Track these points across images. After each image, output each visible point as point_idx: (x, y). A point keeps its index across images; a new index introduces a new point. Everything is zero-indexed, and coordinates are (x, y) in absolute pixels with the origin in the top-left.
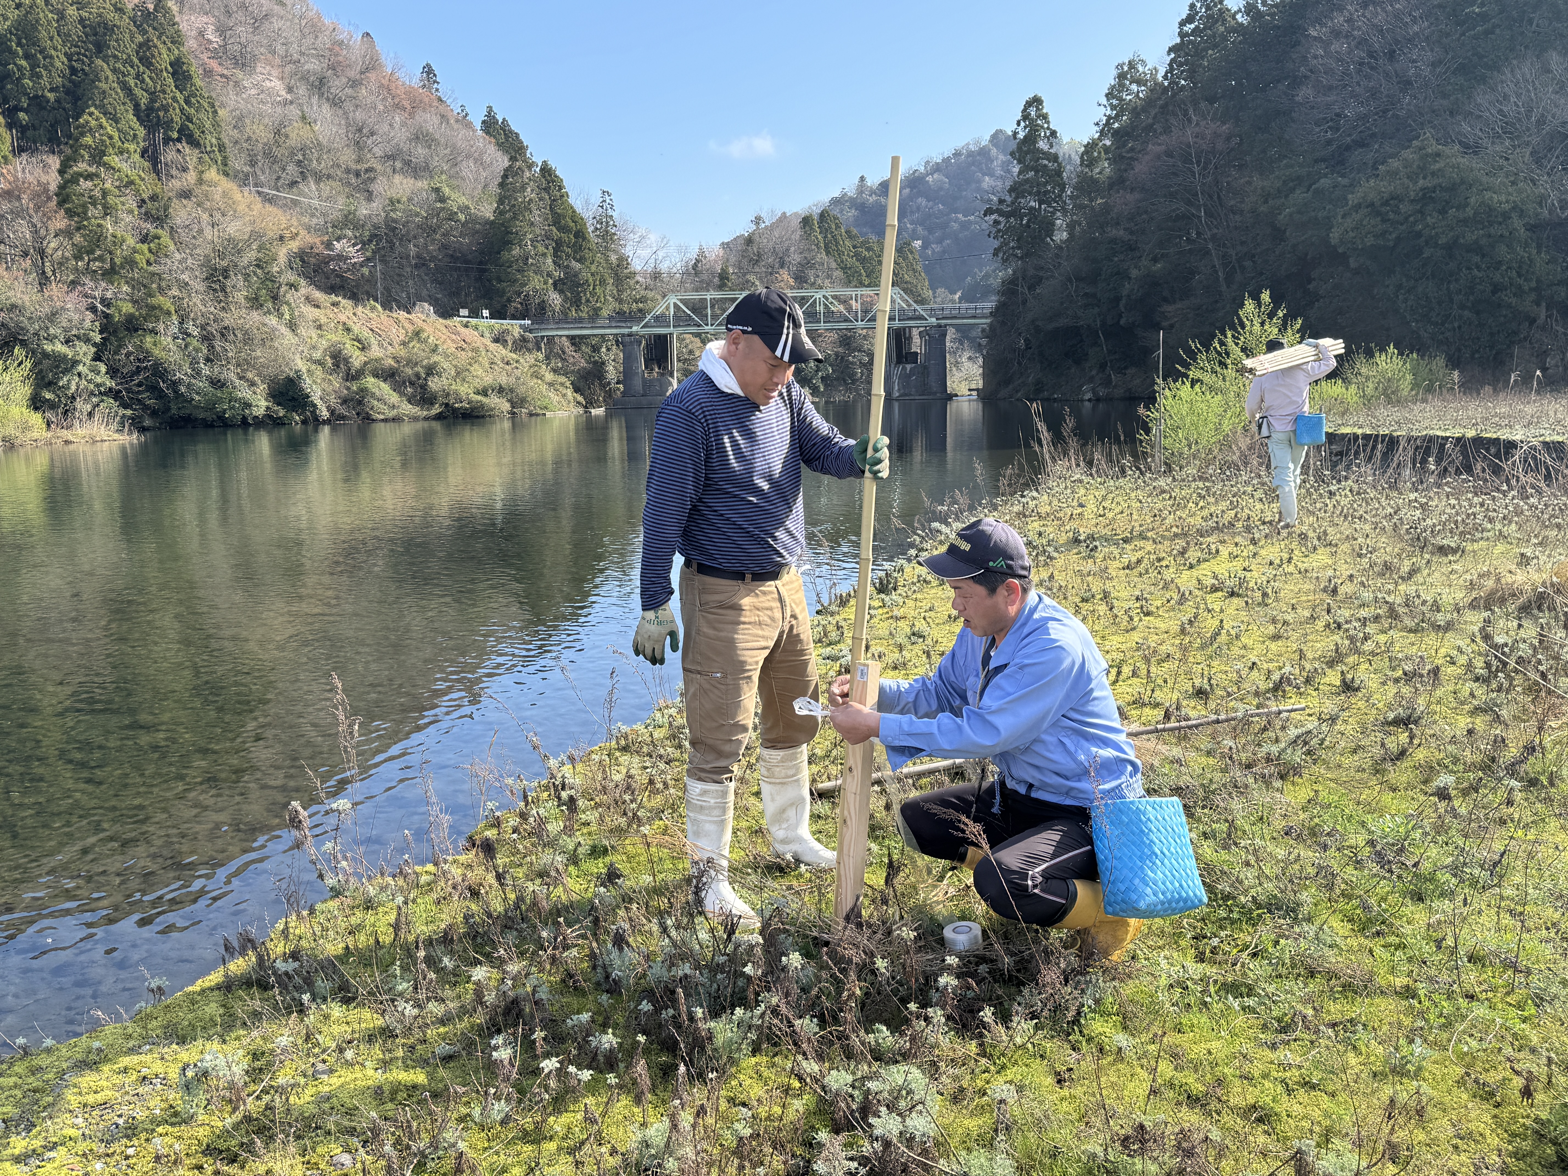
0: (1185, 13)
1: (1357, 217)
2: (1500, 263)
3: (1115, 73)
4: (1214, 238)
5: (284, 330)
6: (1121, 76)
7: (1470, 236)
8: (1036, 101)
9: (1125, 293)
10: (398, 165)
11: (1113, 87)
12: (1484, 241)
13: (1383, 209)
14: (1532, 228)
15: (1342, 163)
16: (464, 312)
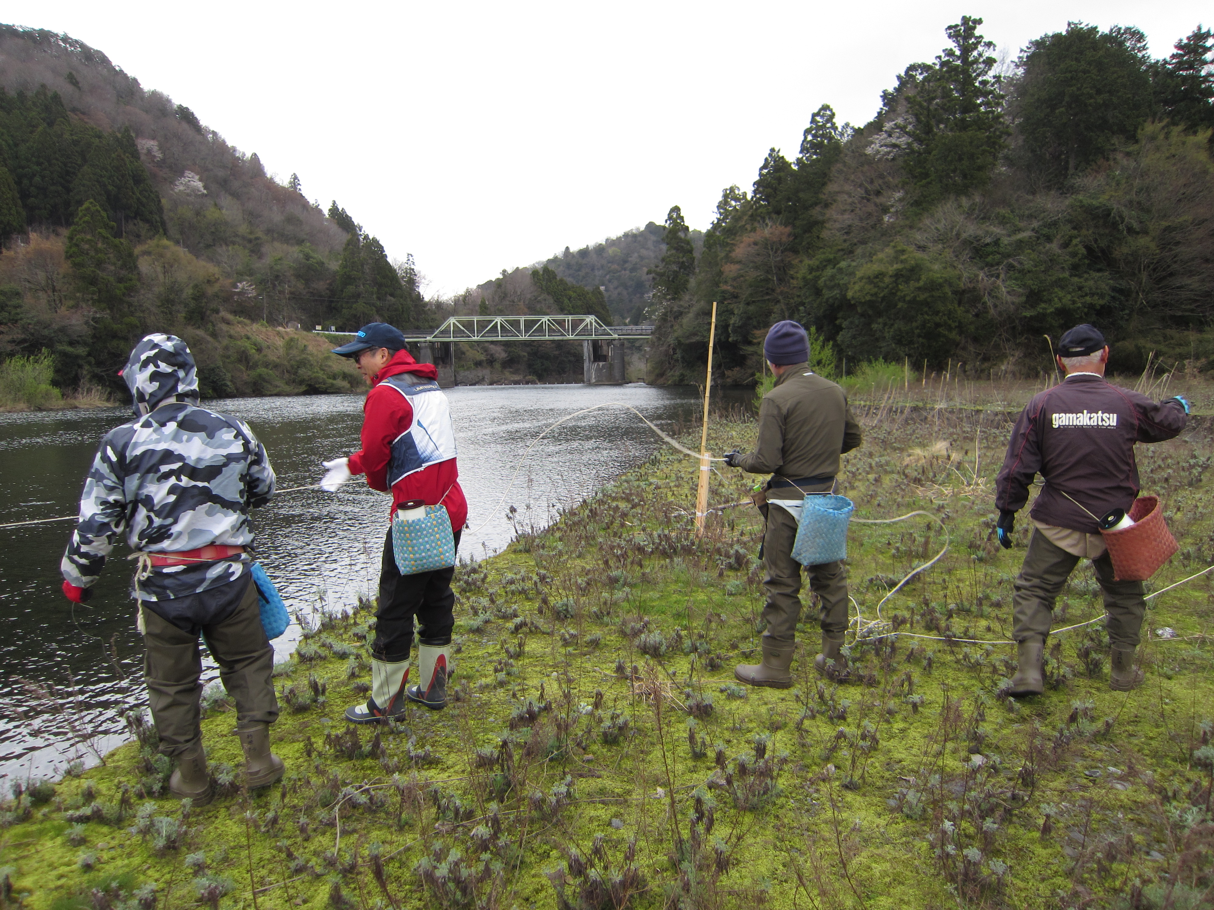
0: (762, 163)
1: (862, 284)
2: (938, 312)
3: (721, 194)
4: (782, 293)
5: (209, 338)
6: (726, 196)
7: (922, 297)
8: (676, 209)
9: (732, 322)
10: (276, 235)
11: (720, 203)
12: (929, 300)
13: (875, 280)
14: (955, 293)
15: (851, 252)
16: (319, 327)
